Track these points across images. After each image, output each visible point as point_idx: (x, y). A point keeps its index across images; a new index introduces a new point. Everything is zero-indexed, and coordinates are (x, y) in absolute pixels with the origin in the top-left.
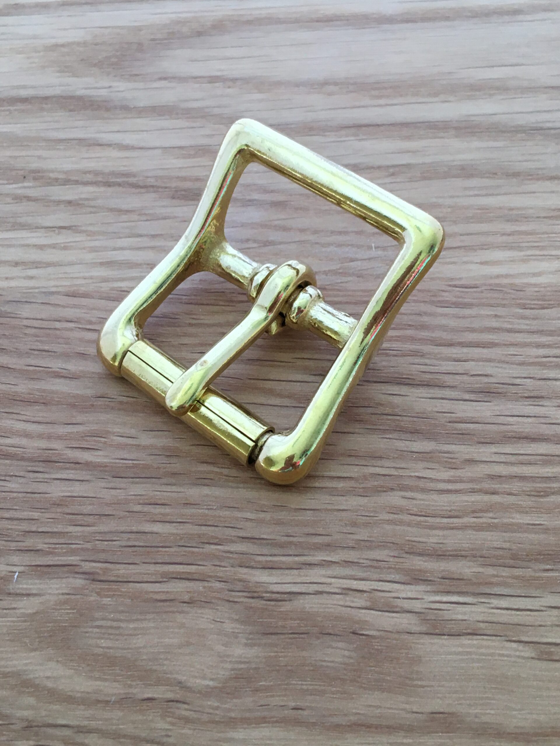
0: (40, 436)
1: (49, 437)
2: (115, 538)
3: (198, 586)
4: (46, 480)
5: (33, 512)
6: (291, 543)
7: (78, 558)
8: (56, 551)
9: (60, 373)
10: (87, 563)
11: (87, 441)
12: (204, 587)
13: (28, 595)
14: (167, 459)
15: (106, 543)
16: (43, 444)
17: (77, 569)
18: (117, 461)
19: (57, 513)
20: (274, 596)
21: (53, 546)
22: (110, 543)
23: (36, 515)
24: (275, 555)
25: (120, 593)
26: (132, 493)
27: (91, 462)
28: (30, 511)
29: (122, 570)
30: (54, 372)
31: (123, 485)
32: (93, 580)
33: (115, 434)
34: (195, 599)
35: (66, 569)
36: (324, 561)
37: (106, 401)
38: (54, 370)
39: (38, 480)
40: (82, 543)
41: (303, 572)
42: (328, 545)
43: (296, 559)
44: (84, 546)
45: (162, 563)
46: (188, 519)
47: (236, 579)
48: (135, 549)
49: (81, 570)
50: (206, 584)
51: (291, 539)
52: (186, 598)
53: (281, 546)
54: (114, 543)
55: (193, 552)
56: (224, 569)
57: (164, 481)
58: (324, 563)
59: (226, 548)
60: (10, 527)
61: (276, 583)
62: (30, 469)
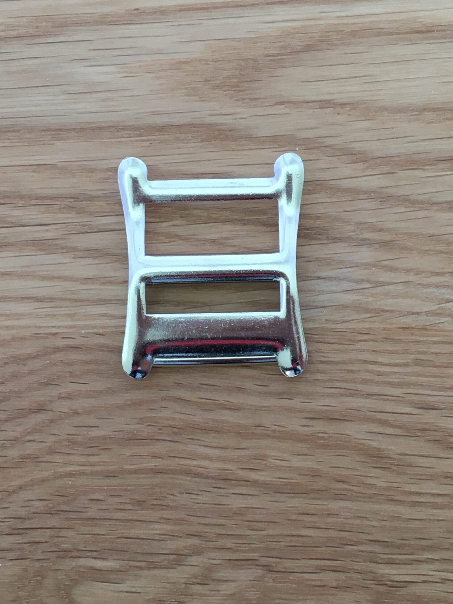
0: (218, 459)
1: (224, 460)
2: (281, 540)
3: (342, 576)
4: (227, 495)
5: (221, 519)
6: (405, 545)
7: (258, 554)
8: (241, 549)
9: (226, 405)
10: (264, 558)
11: (252, 463)
12: (346, 577)
13: (226, 581)
14: (312, 478)
15: (275, 543)
16: (221, 465)
17: (257, 563)
18: (277, 480)
19: (238, 520)
20: (395, 584)
21: (239, 545)
22: (278, 543)
23: (222, 521)
24: (394, 554)
25: (289, 581)
26: (290, 506)
27: (258, 480)
28: (219, 519)
29: (288, 564)
30: (221, 404)
31: (282, 499)
32: (270, 571)
33: (273, 458)
34: (341, 585)
35: (250, 562)
36: (429, 558)
37: (263, 430)
38: (221, 402)
39: (221, 495)
40: (258, 543)
41: (414, 566)
42: (431, 547)
43: (409, 557)
44: (260, 546)
45: (316, 559)
46: (332, 526)
47: (367, 571)
48: (296, 548)
49: (260, 564)
50: (347, 574)
51: (405, 542)
52: (334, 584)
53: (398, 547)
54: (281, 543)
55: (336, 551)
56: (359, 564)
57: (312, 496)
58: (428, 560)
59: (360, 548)
60: (206, 531)
61: (395, 575)
62: (215, 485)
